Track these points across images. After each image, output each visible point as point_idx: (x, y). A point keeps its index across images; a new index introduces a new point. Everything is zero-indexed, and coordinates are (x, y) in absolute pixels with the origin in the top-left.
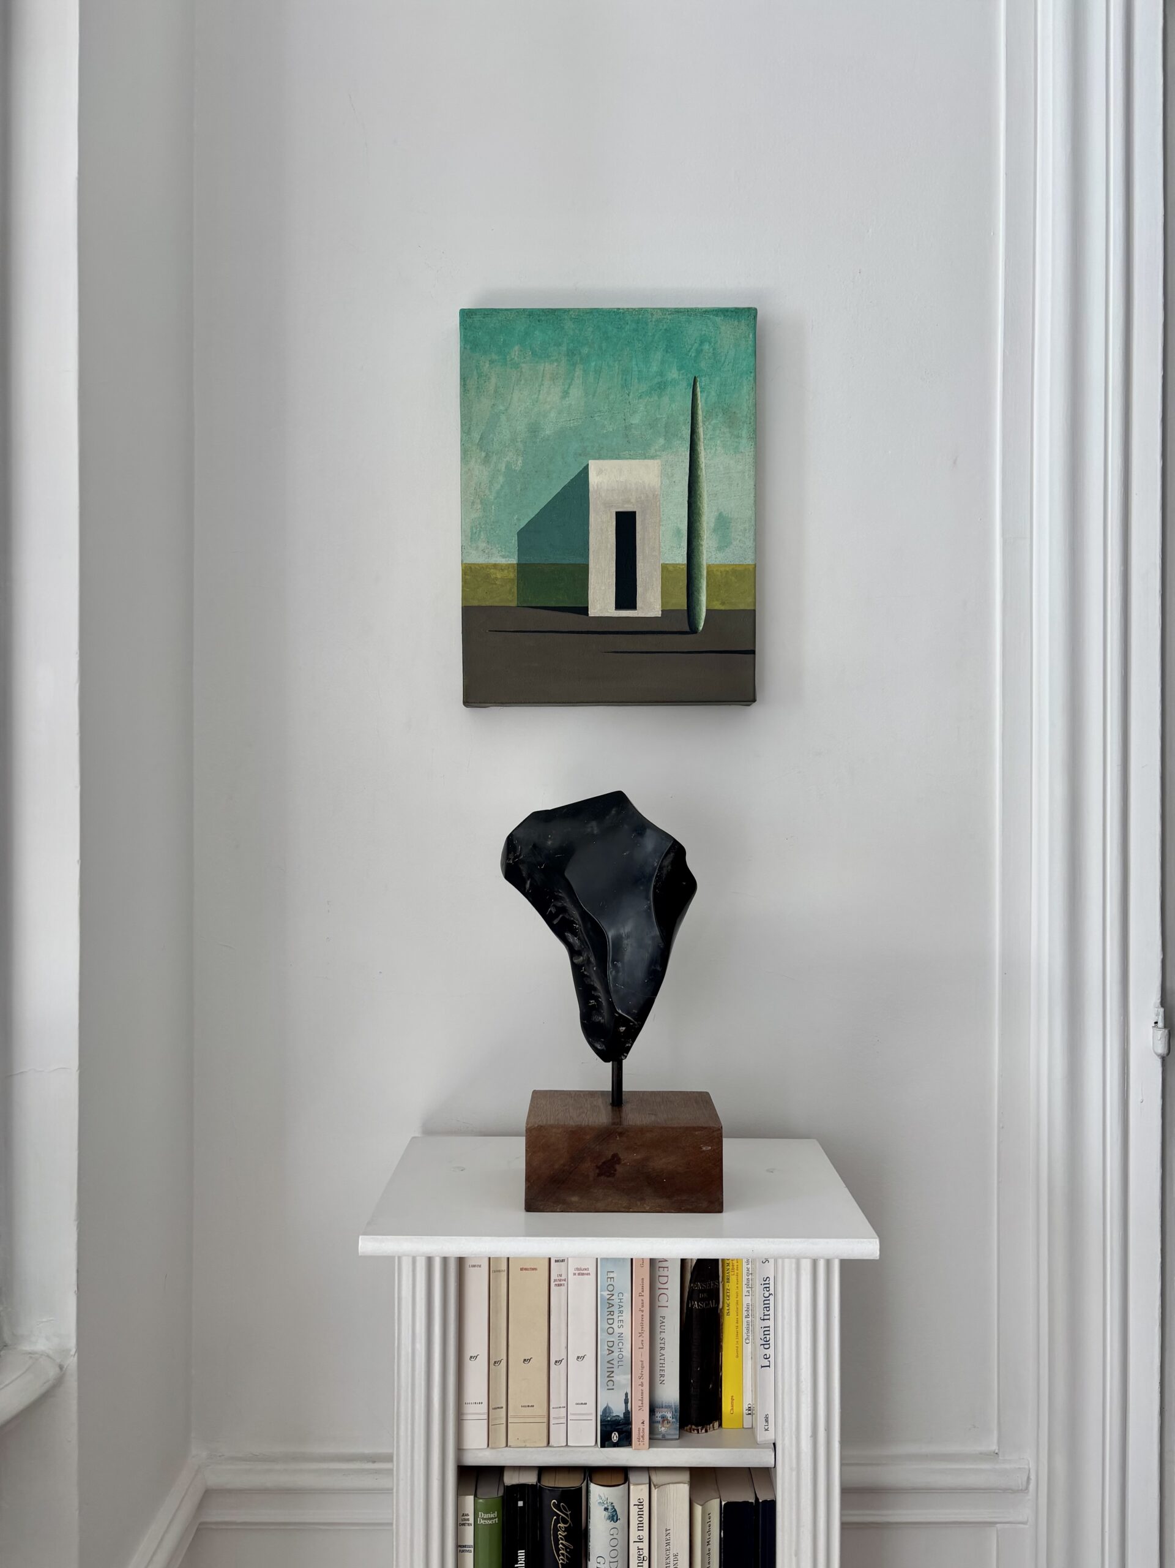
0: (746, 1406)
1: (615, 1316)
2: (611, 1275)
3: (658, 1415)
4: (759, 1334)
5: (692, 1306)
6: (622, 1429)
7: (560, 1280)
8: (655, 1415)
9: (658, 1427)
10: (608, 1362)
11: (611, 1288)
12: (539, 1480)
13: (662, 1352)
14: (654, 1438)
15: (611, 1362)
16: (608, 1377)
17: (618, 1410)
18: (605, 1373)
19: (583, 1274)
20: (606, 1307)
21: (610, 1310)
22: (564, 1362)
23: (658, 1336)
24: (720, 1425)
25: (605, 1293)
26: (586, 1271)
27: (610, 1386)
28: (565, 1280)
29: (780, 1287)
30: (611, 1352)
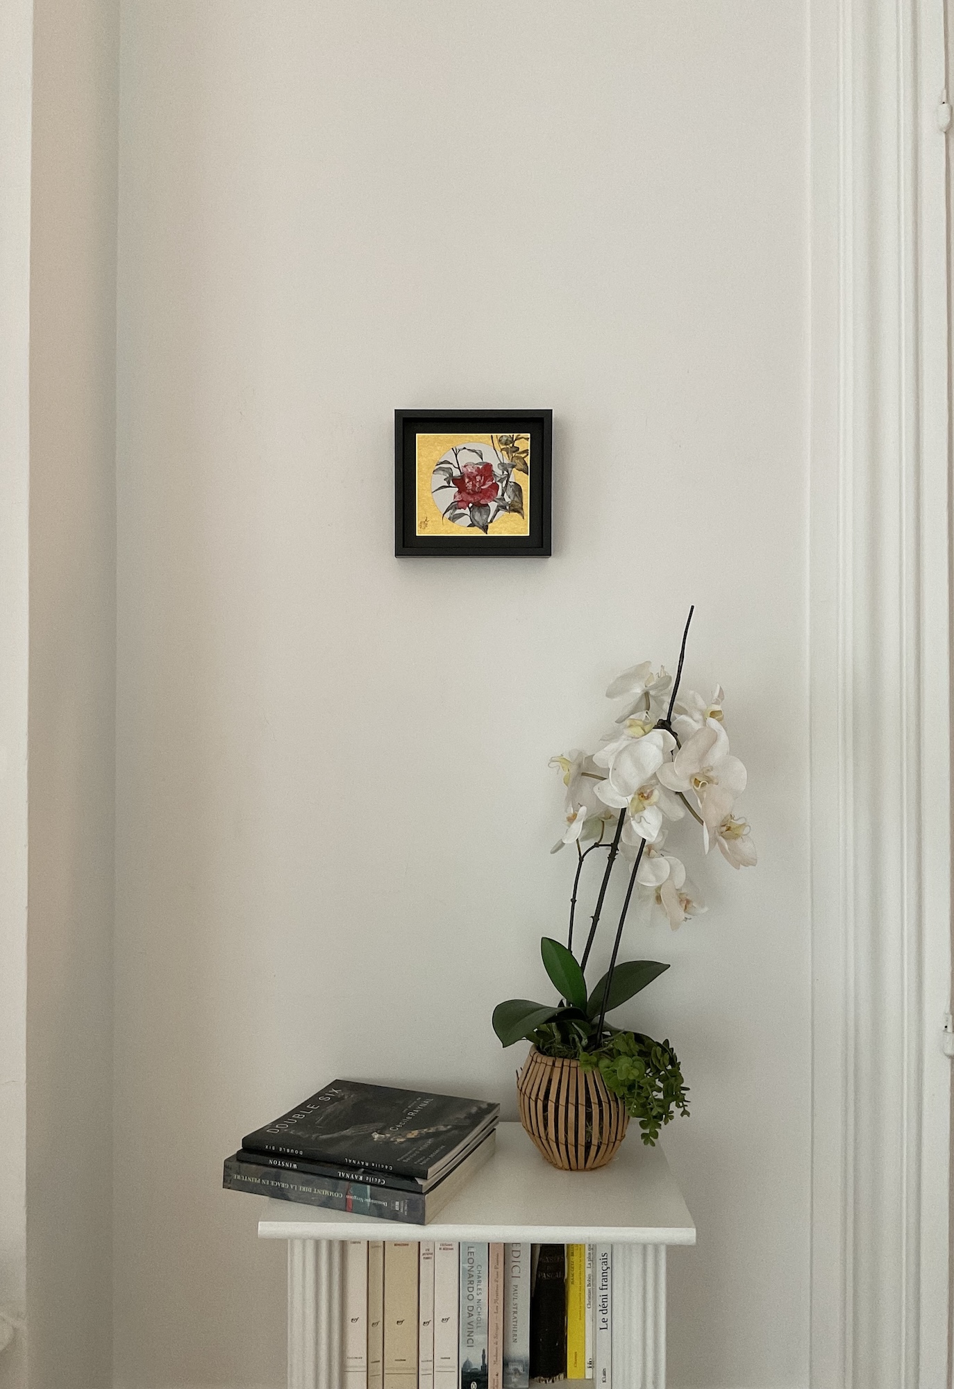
0: (587, 1360)
1: (475, 1285)
2: (472, 1250)
3: (511, 1368)
4: (599, 1302)
5: (541, 1277)
6: (479, 1379)
7: (428, 1254)
8: (507, 1368)
9: (510, 1378)
10: (469, 1324)
11: (471, 1261)
13: (515, 1315)
15: (471, 1324)
16: (468, 1336)
17: (477, 1364)
18: (466, 1333)
19: (447, 1249)
20: (466, 1278)
21: (470, 1279)
22: (431, 1323)
23: (511, 1302)
24: (566, 1376)
25: (467, 1266)
26: (450, 1247)
27: (470, 1343)
28: (432, 1254)
29: (614, 1264)
30: (471, 1315)
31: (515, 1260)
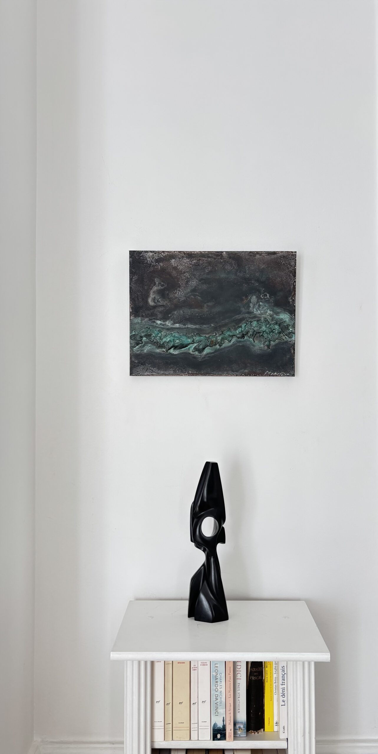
0: (275, 722)
1: (218, 684)
2: (216, 665)
3: (237, 726)
4: (281, 691)
5: (251, 678)
6: (221, 733)
7: (195, 668)
8: (236, 726)
9: (237, 732)
11: (216, 671)
13: (239, 699)
14: (236, 737)
15: (217, 704)
16: (216, 710)
17: (220, 725)
18: (214, 709)
19: (204, 665)
20: (214, 679)
21: (216, 681)
22: (197, 704)
23: (237, 692)
24: (264, 730)
25: (214, 673)
26: (206, 664)
27: (217, 713)
28: (197, 668)
29: (289, 672)
30: (217, 699)
31: (238, 670)
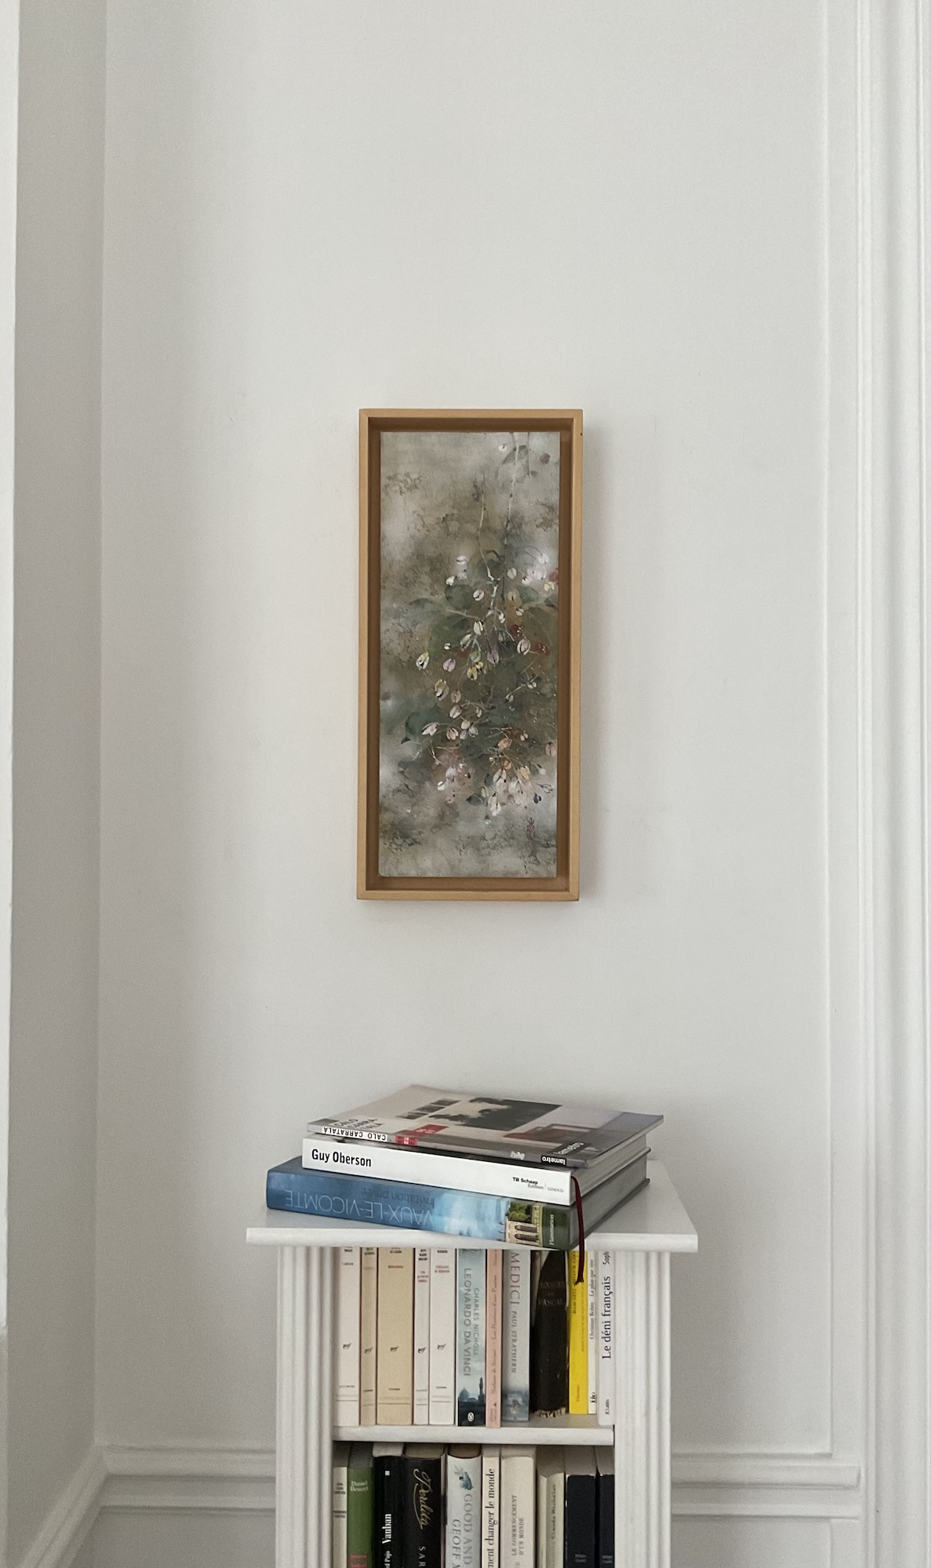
0: (590, 1395)
1: (472, 1310)
2: (468, 1272)
3: (510, 1400)
4: (602, 1328)
5: (542, 1305)
6: (477, 1410)
7: (423, 1277)
8: (506, 1399)
9: (508, 1410)
10: (465, 1350)
11: (468, 1285)
12: (404, 1452)
13: (514, 1343)
14: (505, 1421)
15: (468, 1351)
16: (465, 1362)
17: (474, 1394)
18: (462, 1359)
19: (443, 1271)
20: (463, 1301)
21: (468, 1303)
22: (426, 1351)
23: (510, 1329)
24: (567, 1411)
25: (463, 1290)
26: (445, 1269)
27: (467, 1371)
28: (427, 1277)
29: (618, 1289)
30: (467, 1341)
31: (513, 1283)
